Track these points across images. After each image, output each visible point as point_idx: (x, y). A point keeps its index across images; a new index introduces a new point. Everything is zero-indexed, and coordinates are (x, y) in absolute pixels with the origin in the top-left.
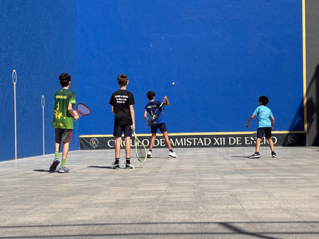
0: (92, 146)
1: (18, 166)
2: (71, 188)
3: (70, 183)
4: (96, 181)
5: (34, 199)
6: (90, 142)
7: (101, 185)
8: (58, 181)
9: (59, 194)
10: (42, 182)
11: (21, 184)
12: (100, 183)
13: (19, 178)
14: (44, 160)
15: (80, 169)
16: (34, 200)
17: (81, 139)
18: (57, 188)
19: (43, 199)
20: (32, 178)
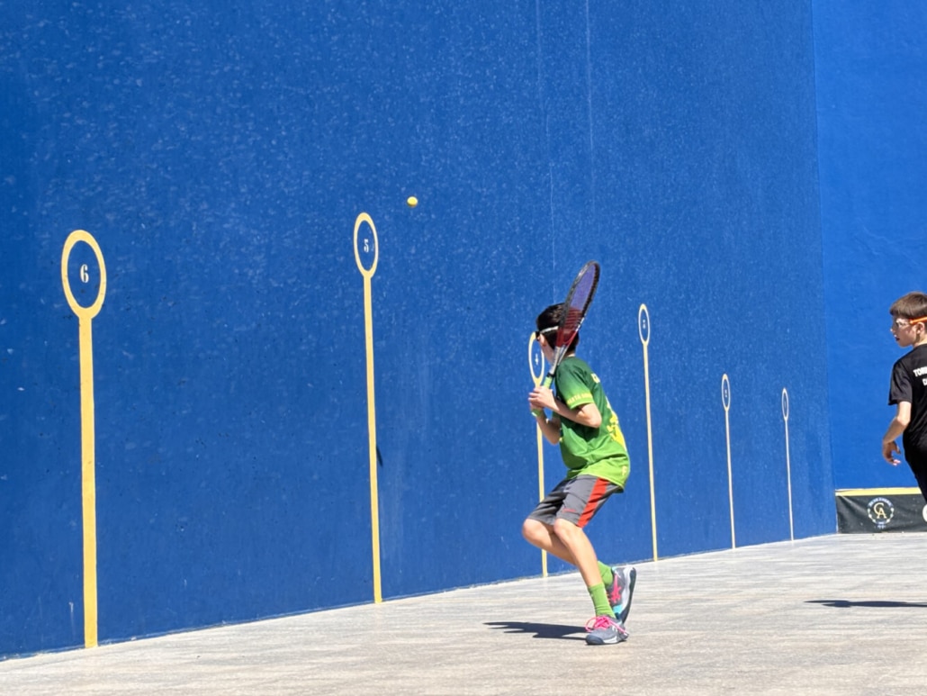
0: (874, 521)
1: (662, 579)
2: (825, 644)
3: (820, 629)
4: (898, 622)
5: (719, 672)
6: (869, 510)
7: (913, 634)
8: (783, 622)
9: (791, 658)
10: (737, 625)
11: (679, 630)
12: (911, 628)
13: (669, 611)
14: (734, 562)
15: (846, 590)
16: (721, 674)
17: (840, 501)
18: (784, 641)
19: (746, 672)
20: (706, 614)
